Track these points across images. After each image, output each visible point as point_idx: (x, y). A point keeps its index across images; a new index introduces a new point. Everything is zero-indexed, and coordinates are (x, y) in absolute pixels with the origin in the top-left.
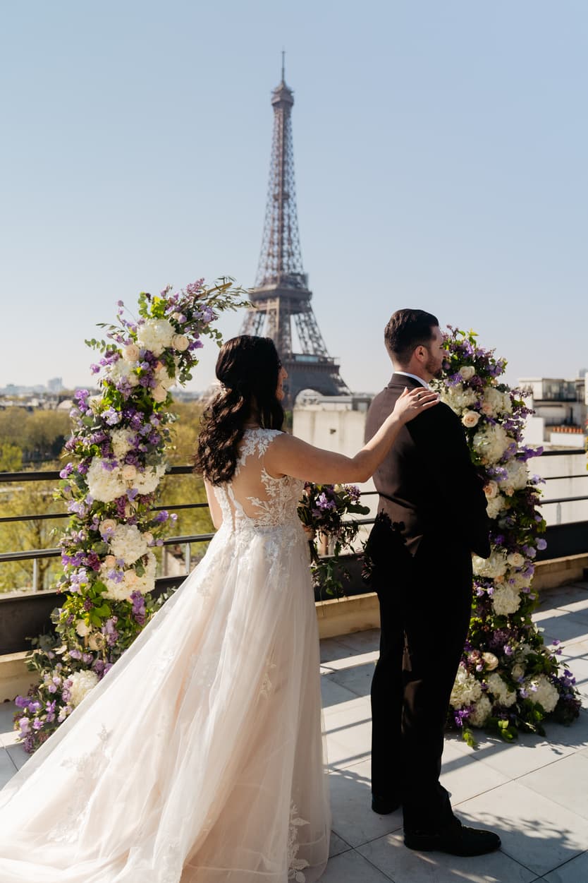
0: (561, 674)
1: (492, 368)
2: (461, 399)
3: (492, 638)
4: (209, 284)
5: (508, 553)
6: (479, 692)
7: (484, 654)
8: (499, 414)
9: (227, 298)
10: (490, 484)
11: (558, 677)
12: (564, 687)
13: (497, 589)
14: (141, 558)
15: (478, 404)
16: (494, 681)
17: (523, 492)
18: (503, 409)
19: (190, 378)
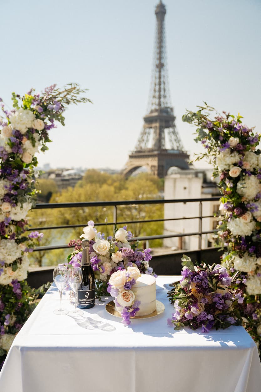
1: (252, 140)
2: (229, 159)
3: (246, 309)
4: (61, 88)
5: (257, 257)
8: (254, 169)
14: (17, 259)
15: (241, 163)
18: (258, 165)
19: (48, 149)
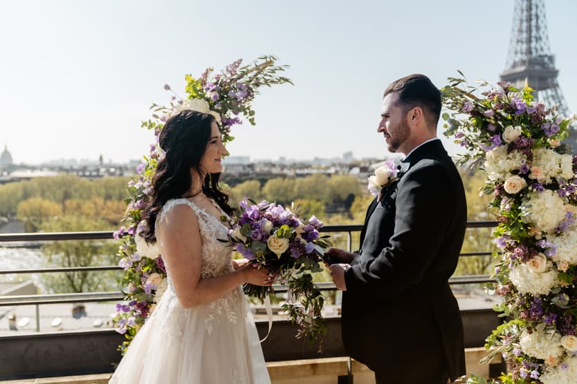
2: (504, 163)
5: (561, 336)
8: (554, 179)
10: (538, 257)
13: (548, 373)
15: (525, 168)
18: (558, 173)
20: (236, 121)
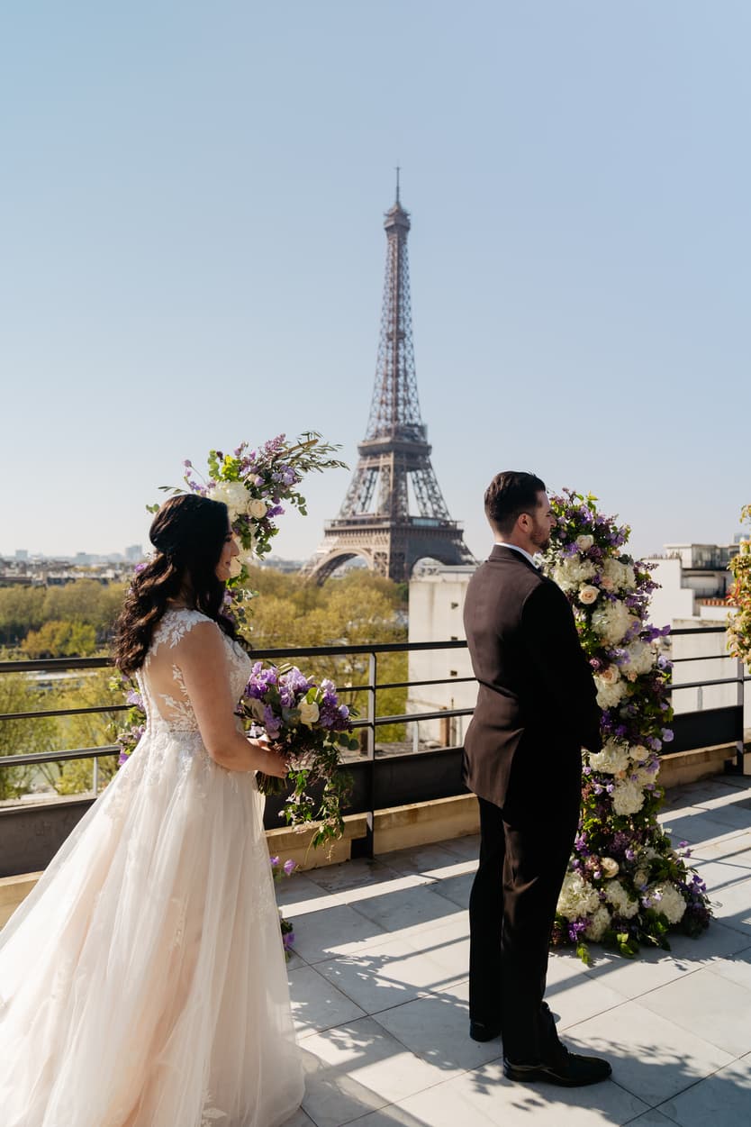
0: (689, 880)
1: (613, 537)
2: (578, 572)
3: (613, 842)
4: (292, 441)
5: (630, 746)
6: (596, 902)
7: (603, 859)
8: (620, 589)
9: (313, 456)
10: (610, 668)
11: (687, 883)
12: (693, 896)
13: (618, 786)
15: (597, 578)
16: (614, 889)
17: (647, 677)
18: (625, 583)
19: (268, 549)
20: (277, 511)
